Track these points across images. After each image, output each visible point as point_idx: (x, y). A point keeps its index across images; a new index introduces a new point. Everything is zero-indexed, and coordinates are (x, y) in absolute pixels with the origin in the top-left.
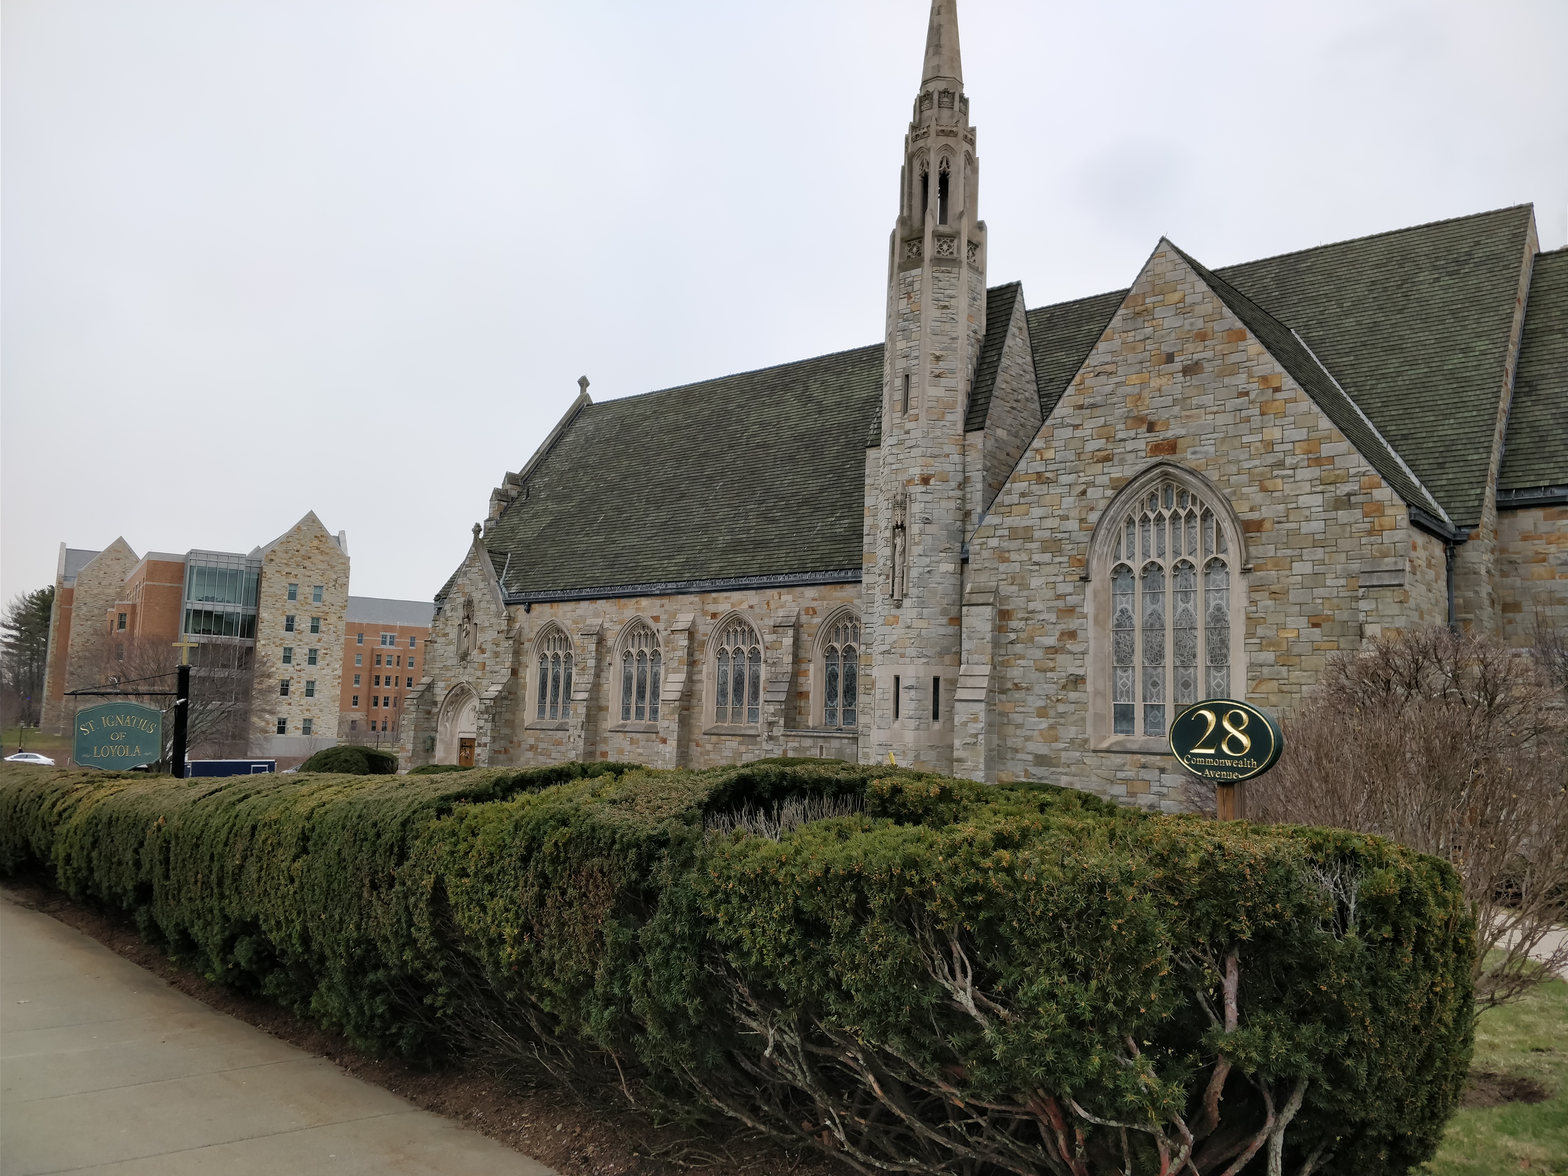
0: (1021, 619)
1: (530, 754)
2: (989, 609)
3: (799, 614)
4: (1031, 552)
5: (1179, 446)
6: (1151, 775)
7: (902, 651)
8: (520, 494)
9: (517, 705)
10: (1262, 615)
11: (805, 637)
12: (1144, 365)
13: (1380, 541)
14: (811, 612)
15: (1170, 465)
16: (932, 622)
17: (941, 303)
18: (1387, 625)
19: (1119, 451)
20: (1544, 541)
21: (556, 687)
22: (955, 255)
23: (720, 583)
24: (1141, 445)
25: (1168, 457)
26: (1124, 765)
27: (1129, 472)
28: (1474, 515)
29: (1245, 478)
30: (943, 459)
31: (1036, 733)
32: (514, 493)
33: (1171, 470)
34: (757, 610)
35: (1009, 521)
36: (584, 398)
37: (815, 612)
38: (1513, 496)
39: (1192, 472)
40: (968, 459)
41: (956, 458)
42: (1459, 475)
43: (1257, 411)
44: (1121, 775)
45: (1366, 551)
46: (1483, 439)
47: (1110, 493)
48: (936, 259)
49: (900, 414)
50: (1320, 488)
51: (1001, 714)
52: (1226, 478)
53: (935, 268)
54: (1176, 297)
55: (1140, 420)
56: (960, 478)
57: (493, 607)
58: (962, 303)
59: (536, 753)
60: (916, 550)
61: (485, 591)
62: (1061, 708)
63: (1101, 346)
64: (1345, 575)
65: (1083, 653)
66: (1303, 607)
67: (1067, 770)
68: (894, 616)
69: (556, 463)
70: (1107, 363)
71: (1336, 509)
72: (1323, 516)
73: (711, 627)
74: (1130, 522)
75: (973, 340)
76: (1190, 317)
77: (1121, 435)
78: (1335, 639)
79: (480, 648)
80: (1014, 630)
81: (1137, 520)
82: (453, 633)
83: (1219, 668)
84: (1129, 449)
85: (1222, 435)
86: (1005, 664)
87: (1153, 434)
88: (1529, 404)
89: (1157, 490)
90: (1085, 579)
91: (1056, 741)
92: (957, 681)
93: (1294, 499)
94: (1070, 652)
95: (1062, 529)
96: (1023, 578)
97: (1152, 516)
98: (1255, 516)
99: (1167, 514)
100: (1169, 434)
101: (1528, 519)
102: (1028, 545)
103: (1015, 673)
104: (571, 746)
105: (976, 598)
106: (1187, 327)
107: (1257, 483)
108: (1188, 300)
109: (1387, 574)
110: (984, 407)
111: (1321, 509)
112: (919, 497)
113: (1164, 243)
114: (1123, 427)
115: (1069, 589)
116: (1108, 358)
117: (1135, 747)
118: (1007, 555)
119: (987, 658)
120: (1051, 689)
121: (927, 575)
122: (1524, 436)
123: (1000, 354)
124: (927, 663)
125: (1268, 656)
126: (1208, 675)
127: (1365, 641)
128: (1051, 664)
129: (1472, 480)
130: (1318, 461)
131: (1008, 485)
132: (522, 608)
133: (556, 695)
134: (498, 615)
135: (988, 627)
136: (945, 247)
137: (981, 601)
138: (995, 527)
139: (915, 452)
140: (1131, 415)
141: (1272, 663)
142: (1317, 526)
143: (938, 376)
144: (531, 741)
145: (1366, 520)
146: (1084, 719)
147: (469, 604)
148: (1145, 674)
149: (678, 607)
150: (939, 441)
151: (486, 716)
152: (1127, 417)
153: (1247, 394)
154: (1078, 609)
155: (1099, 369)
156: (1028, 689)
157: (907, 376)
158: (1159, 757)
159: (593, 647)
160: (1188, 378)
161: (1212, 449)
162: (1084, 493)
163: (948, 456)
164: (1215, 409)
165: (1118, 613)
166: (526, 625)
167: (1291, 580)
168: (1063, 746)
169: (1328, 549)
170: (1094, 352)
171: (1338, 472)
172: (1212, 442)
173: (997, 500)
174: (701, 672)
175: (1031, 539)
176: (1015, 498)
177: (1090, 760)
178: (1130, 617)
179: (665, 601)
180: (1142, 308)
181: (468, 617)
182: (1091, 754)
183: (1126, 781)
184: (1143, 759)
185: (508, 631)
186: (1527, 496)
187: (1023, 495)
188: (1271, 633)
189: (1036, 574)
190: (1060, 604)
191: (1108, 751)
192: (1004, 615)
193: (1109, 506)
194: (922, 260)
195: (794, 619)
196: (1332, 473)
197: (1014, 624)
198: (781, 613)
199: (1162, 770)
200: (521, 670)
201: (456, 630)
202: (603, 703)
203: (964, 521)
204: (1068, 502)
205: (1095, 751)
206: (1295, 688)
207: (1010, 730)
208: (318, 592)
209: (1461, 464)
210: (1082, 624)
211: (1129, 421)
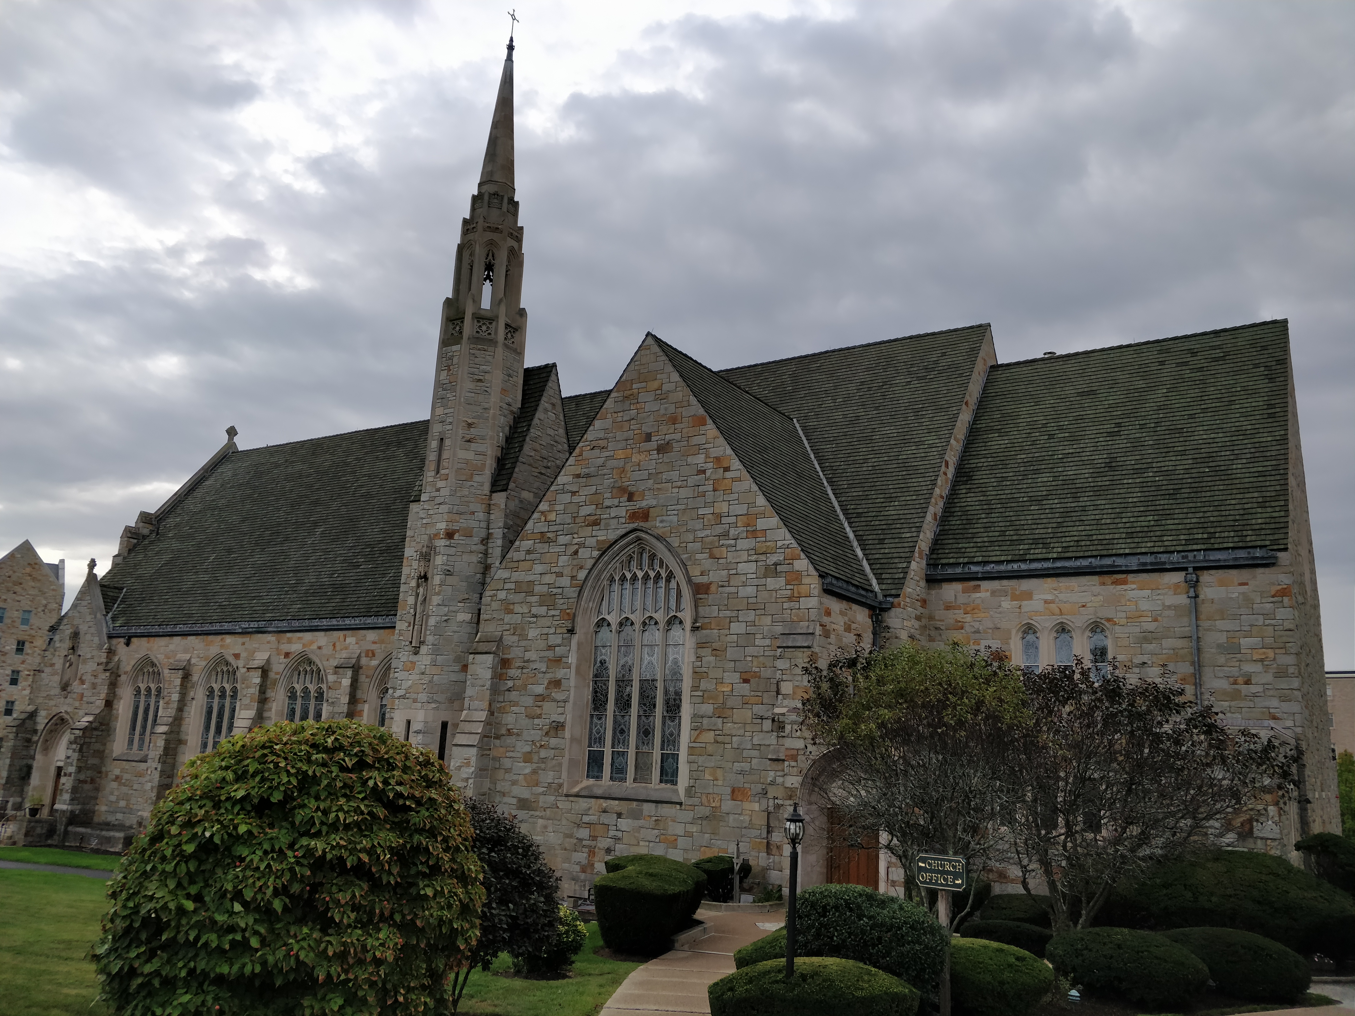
0: (518, 668)
1: (114, 785)
2: (490, 658)
3: (359, 657)
4: (530, 604)
5: (651, 515)
6: (609, 819)
7: (414, 696)
8: (151, 533)
9: (109, 735)
10: (705, 670)
11: (362, 678)
12: (629, 442)
13: (797, 607)
14: (370, 655)
15: (642, 531)
16: (446, 669)
17: (476, 377)
18: (797, 684)
19: (605, 516)
20: (962, 611)
21: (145, 719)
22: (493, 336)
23: (296, 624)
24: (622, 512)
25: (642, 524)
26: (589, 809)
27: (612, 536)
28: (898, 586)
29: (698, 545)
30: (468, 516)
31: (521, 777)
32: (146, 531)
33: (643, 535)
34: (324, 651)
35: (516, 576)
36: (231, 444)
37: (374, 655)
38: (939, 570)
39: (658, 538)
40: (492, 517)
41: (481, 515)
42: (893, 550)
43: (711, 488)
44: (586, 819)
45: (786, 615)
46: (916, 520)
47: (596, 554)
48: (474, 337)
49: (433, 473)
50: (754, 558)
51: (494, 759)
52: (684, 545)
53: (472, 346)
54: (656, 384)
55: (623, 490)
56: (483, 534)
57: (96, 640)
58: (496, 379)
59: (121, 784)
60: (436, 600)
61: (91, 624)
62: (543, 753)
63: (597, 424)
64: (770, 636)
65: (565, 702)
66: (737, 663)
67: (543, 813)
68: (412, 662)
69: (192, 505)
70: (601, 439)
71: (765, 577)
72: (756, 582)
73: (283, 666)
74: (612, 580)
75: (506, 412)
76: (666, 403)
77: (607, 503)
78: (760, 694)
79: (80, 679)
80: (512, 678)
81: (617, 578)
82: (59, 663)
83: (672, 719)
84: (613, 515)
85: (683, 507)
86: (502, 711)
87: (632, 503)
88: (964, 491)
89: (634, 552)
90: (571, 631)
91: (537, 785)
92: (458, 725)
93: (734, 566)
94: (554, 700)
95: (557, 585)
96: (523, 629)
97: (629, 576)
98: (704, 580)
99: (640, 574)
100: (644, 504)
101: (951, 591)
102: (530, 599)
103: (509, 719)
104: (148, 778)
105: (483, 647)
106: (662, 412)
107: (708, 551)
108: (665, 387)
109: (800, 637)
110: (509, 471)
111: (754, 576)
112: (442, 550)
113: (649, 338)
114: (609, 495)
115: (559, 641)
116: (601, 435)
117: (599, 792)
118: (511, 607)
119: (485, 705)
120: (536, 735)
121: (444, 624)
122: (956, 518)
123: (530, 425)
124: (437, 709)
125: (707, 708)
126: (664, 723)
127: (780, 697)
128: (538, 711)
129: (902, 555)
130: (754, 534)
131: (517, 543)
132: (122, 640)
133: (144, 727)
134: (100, 647)
135: (488, 674)
136: (484, 328)
137: (485, 650)
138: (505, 581)
139: (444, 508)
140: (616, 485)
141: (711, 715)
142: (751, 591)
143: (469, 441)
144: (117, 772)
145: (788, 587)
146: (560, 765)
147: (75, 635)
148: (615, 721)
149: (257, 646)
150: (466, 499)
151: (74, 746)
152: (613, 487)
153: (704, 472)
154: (564, 660)
155: (594, 443)
156: (518, 735)
157: (442, 439)
158: (617, 802)
159: (178, 682)
160: (661, 455)
161: (675, 519)
162: (576, 553)
163: (473, 513)
164: (679, 484)
165: (598, 664)
166: (124, 658)
167: (730, 638)
168: (541, 790)
169: (758, 612)
170: (591, 428)
171: (768, 544)
172: (676, 512)
173: (508, 556)
174: (270, 709)
175: (531, 593)
176: (522, 555)
177: (563, 804)
178: (606, 669)
179: (246, 639)
180: (630, 392)
181: (73, 648)
182: (563, 798)
183: (589, 824)
184: (604, 804)
185: (107, 663)
186: (950, 571)
187: (529, 552)
188: (711, 686)
189: (533, 625)
190: (550, 654)
191: (577, 795)
192: (505, 663)
193: (594, 565)
194: (462, 338)
195: (354, 661)
196: (764, 544)
197: (512, 672)
198: (344, 654)
199: (619, 815)
200: (115, 702)
201: (61, 661)
202: (183, 737)
203: (484, 574)
204: (563, 560)
205: (567, 796)
206: (727, 739)
207: (500, 774)
208: (26, 616)
209: (897, 540)
210: (566, 674)
211: (615, 491)
